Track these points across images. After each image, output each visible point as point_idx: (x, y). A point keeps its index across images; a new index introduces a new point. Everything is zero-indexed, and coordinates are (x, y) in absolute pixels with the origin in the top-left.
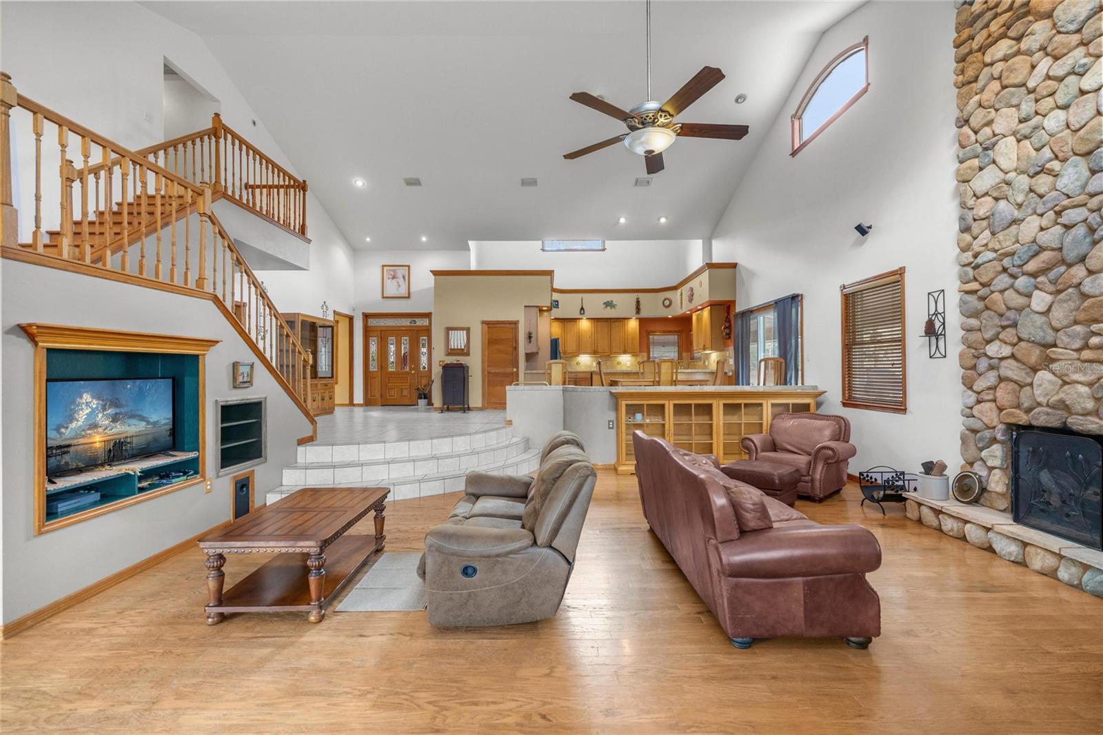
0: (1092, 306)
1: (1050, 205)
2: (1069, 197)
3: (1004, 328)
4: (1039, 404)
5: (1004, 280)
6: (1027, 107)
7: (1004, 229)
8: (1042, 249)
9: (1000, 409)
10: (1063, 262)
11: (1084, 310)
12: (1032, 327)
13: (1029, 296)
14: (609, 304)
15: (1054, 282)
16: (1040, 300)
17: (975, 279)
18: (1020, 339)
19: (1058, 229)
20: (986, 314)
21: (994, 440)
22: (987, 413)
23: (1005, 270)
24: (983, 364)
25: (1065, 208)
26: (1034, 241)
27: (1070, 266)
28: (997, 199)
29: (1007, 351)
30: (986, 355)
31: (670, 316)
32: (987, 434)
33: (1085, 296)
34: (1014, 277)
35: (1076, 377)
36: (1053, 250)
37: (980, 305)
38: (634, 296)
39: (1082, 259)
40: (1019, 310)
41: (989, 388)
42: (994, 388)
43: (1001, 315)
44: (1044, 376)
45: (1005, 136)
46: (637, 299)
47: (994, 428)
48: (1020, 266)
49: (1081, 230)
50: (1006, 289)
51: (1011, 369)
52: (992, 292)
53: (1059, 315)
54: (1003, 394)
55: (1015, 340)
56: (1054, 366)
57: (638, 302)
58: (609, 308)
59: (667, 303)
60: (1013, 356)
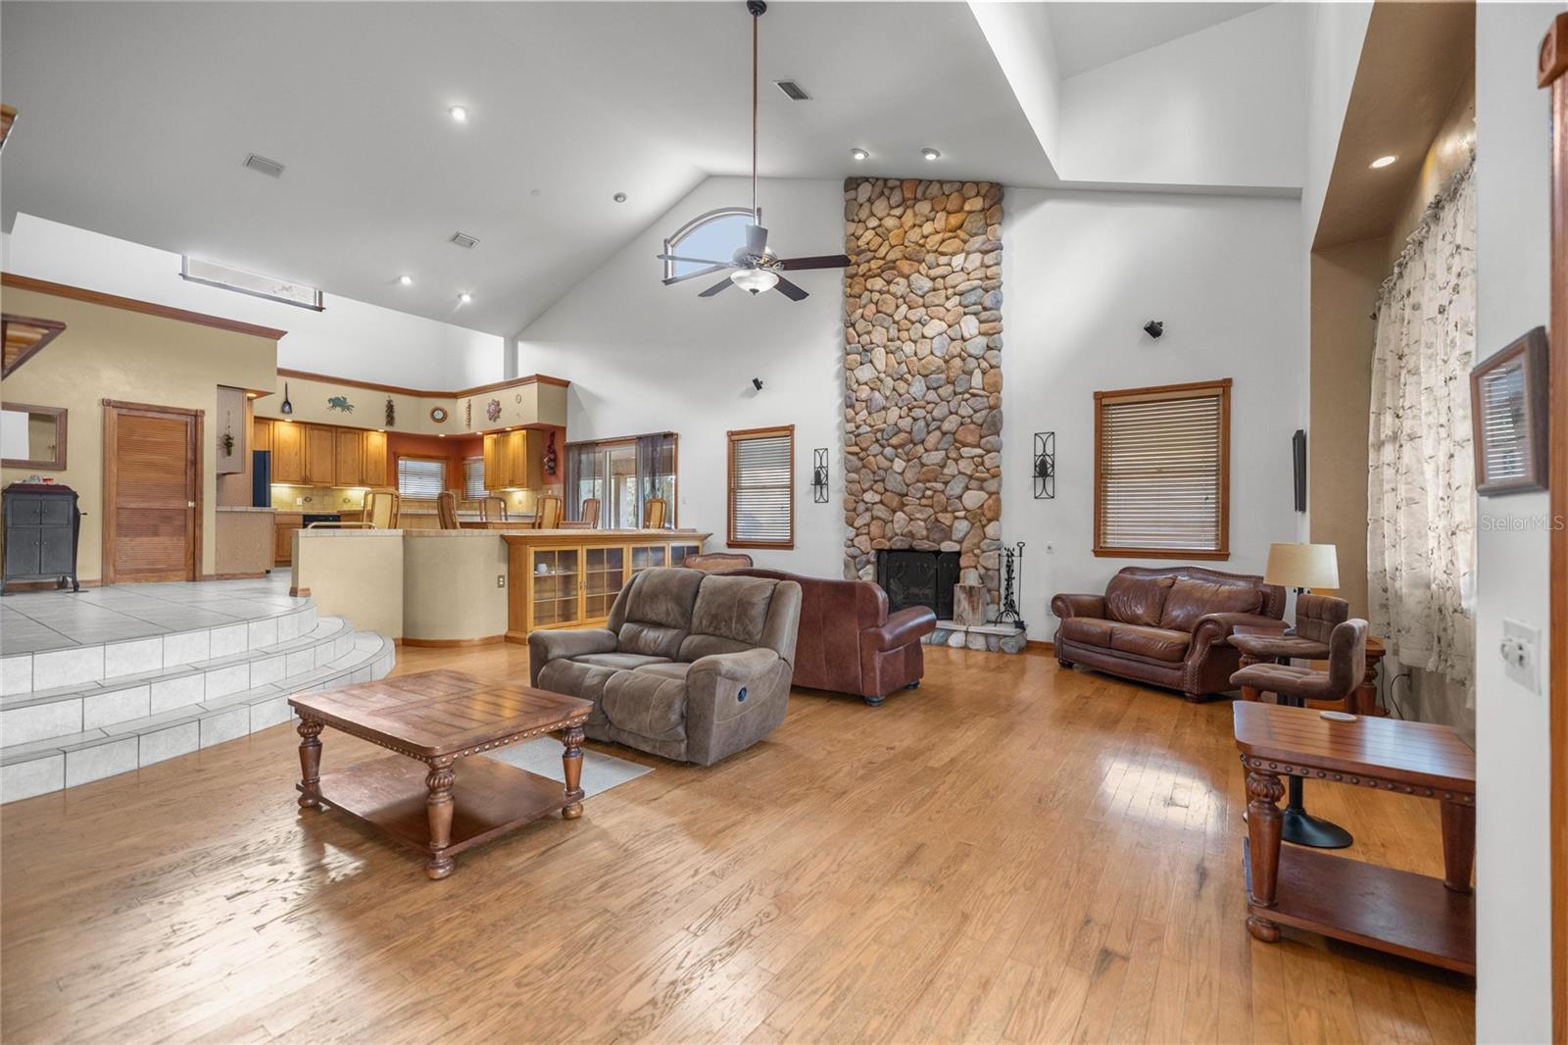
0: (928, 471)
1: (906, 403)
2: (915, 400)
3: (876, 482)
4: (897, 535)
5: (876, 448)
6: (893, 332)
7: (877, 412)
8: (900, 431)
9: (872, 540)
10: (912, 441)
11: (923, 473)
12: (894, 483)
13: (892, 461)
14: (338, 403)
15: (907, 454)
16: (899, 465)
17: (856, 444)
18: (886, 490)
19: (909, 420)
20: (864, 471)
21: (868, 562)
22: (863, 542)
23: (877, 441)
24: (861, 507)
25: (914, 407)
26: (896, 424)
27: (915, 444)
28: (872, 389)
29: (877, 498)
30: (863, 500)
31: (441, 435)
32: (864, 558)
33: (923, 465)
34: (883, 447)
35: (918, 515)
36: (906, 432)
37: (860, 464)
38: (384, 397)
39: (922, 442)
40: (886, 470)
41: (865, 525)
42: (868, 525)
43: (874, 473)
44: (899, 514)
45: (878, 346)
46: (390, 402)
47: (868, 553)
48: (887, 440)
49: (922, 423)
50: (877, 455)
51: (880, 511)
52: (868, 456)
53: (910, 476)
54: (875, 529)
55: (883, 490)
56: (906, 508)
57: (390, 408)
58: (338, 409)
59: (439, 415)
60: (881, 502)
